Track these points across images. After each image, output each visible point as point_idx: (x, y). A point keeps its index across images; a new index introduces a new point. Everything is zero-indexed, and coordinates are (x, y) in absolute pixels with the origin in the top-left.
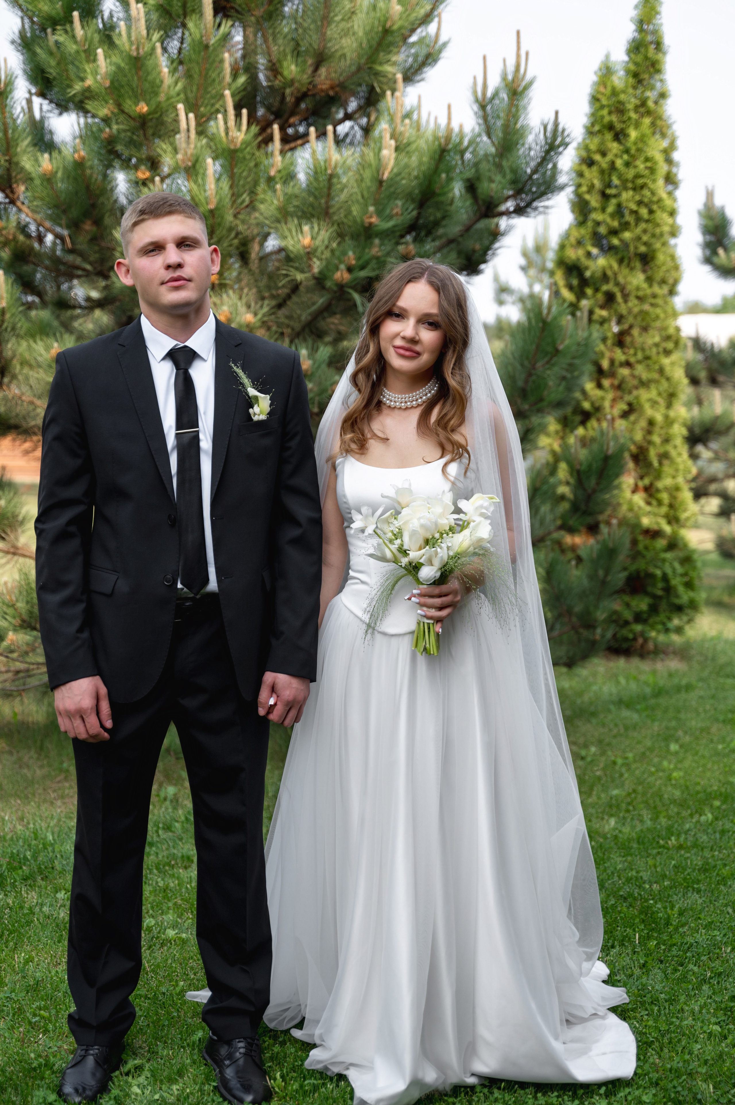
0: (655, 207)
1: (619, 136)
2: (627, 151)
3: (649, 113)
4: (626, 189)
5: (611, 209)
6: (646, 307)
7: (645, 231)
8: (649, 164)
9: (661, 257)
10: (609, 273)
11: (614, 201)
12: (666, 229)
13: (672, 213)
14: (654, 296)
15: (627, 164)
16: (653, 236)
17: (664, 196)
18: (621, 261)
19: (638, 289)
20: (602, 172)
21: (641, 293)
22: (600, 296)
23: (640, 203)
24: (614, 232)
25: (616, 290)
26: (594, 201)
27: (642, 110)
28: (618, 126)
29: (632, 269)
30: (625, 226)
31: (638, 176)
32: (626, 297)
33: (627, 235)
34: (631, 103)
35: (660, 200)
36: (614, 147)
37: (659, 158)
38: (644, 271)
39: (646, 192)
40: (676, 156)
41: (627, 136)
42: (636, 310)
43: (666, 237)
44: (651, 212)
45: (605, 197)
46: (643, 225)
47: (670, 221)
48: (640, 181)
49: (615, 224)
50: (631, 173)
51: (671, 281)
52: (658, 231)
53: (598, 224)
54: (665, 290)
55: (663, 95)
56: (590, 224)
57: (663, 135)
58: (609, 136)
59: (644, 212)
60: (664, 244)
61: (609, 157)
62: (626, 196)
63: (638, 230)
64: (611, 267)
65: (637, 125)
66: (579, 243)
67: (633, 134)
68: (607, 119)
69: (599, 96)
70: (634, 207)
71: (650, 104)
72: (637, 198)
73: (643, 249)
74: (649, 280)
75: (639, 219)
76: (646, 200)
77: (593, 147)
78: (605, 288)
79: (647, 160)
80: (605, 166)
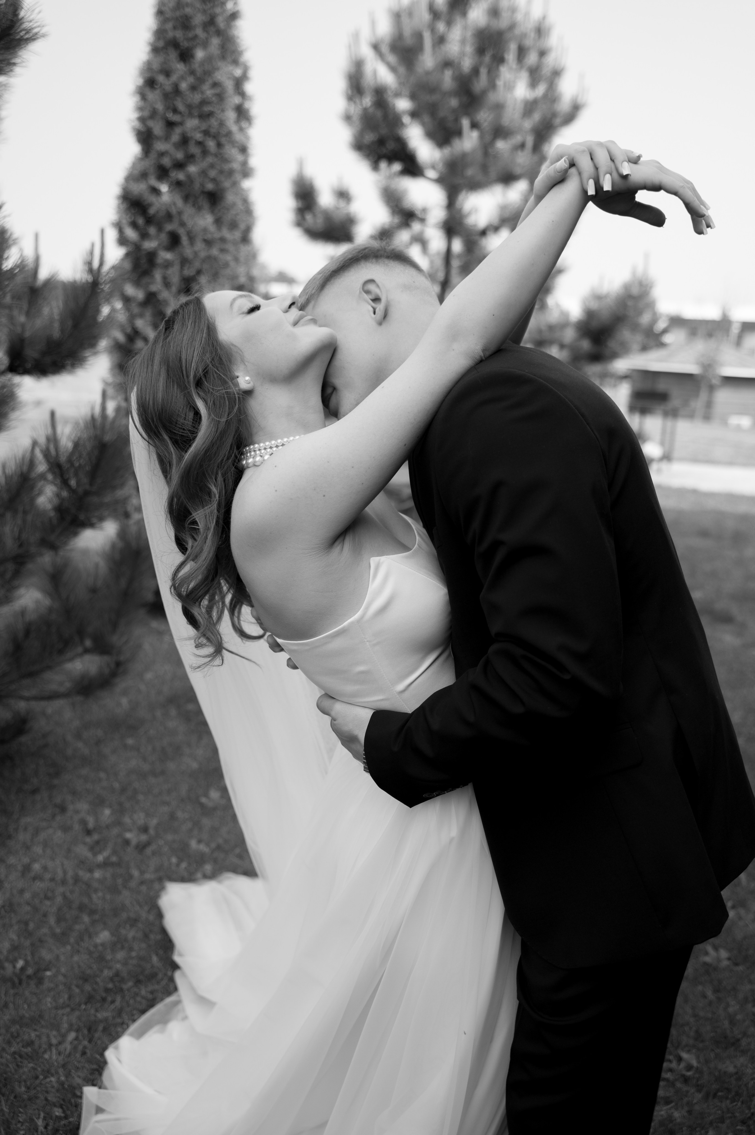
0: (223, 140)
1: (185, 56)
2: (192, 72)
3: (219, 33)
4: (191, 115)
5: (175, 137)
6: (215, 251)
7: (212, 166)
8: (217, 91)
9: (230, 197)
10: (174, 211)
11: (178, 131)
12: (236, 166)
13: (244, 150)
14: (223, 240)
15: (193, 88)
16: (221, 172)
17: (234, 128)
18: (186, 198)
19: (205, 230)
20: (166, 96)
21: (209, 237)
22: (164, 237)
23: (206, 133)
24: (180, 166)
25: (182, 232)
26: (158, 128)
27: (212, 29)
28: (185, 44)
29: (199, 209)
30: (190, 158)
31: (204, 102)
32: (192, 239)
33: (192, 169)
34: (198, 19)
35: (229, 134)
36: (180, 67)
37: (229, 85)
38: (212, 212)
39: (214, 122)
40: (249, 88)
41: (192, 56)
42: (203, 254)
43: (237, 176)
44: (219, 145)
45: (170, 125)
46: (210, 159)
47: (240, 158)
48: (207, 109)
49: (180, 155)
50: (197, 98)
51: (242, 226)
52: (226, 167)
53: (162, 154)
54: (237, 235)
55: (234, 16)
56: (153, 155)
57: (236, 62)
58: (173, 55)
59: (211, 144)
60: (235, 184)
61: (174, 78)
62: (191, 124)
63: (204, 164)
64: (175, 204)
65: (205, 45)
66: (143, 175)
67: (200, 54)
68: (170, 34)
69: (163, 9)
70: (199, 136)
71: (221, 22)
72: (204, 127)
73: (210, 186)
74: (218, 222)
75: (205, 152)
76: (213, 131)
77: (156, 66)
78: (169, 227)
79: (215, 85)
80: (168, 88)
